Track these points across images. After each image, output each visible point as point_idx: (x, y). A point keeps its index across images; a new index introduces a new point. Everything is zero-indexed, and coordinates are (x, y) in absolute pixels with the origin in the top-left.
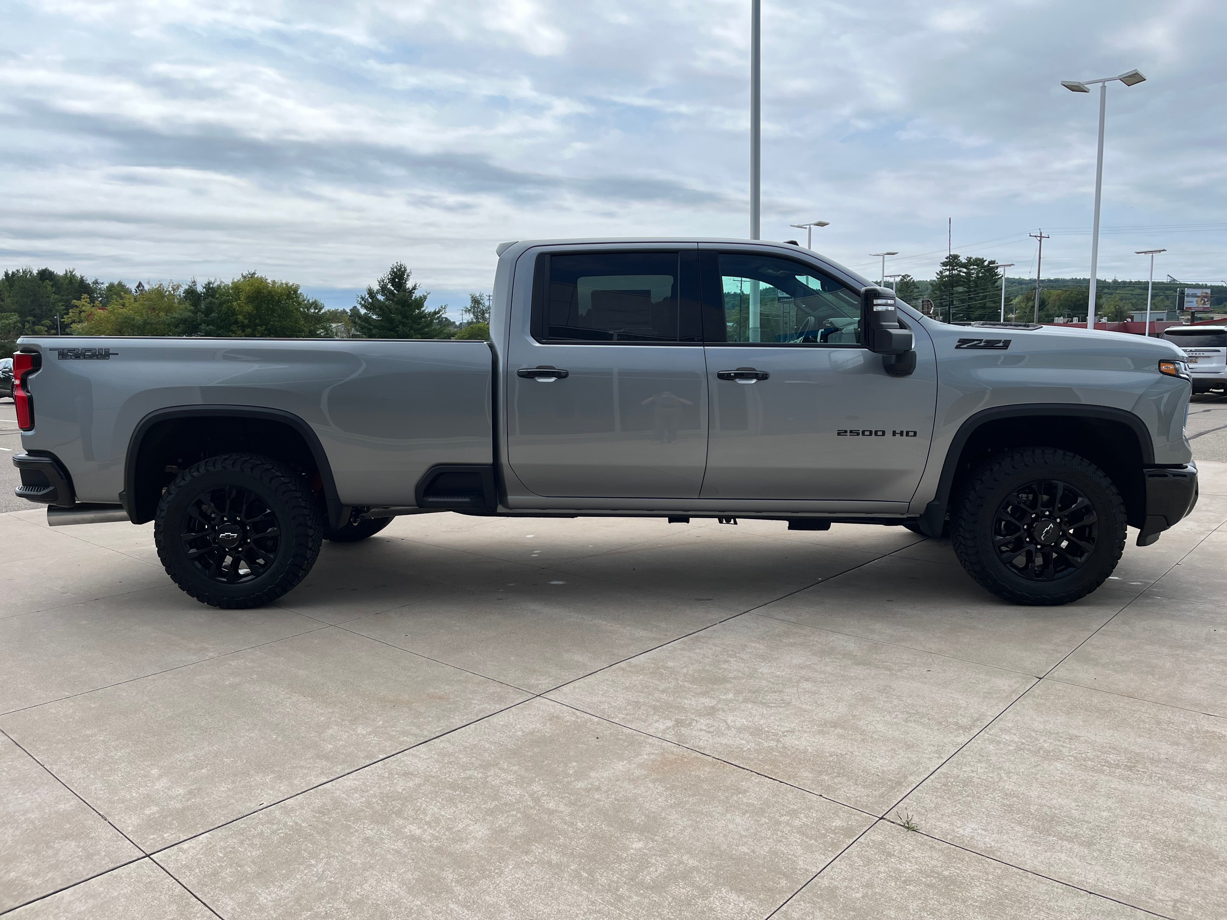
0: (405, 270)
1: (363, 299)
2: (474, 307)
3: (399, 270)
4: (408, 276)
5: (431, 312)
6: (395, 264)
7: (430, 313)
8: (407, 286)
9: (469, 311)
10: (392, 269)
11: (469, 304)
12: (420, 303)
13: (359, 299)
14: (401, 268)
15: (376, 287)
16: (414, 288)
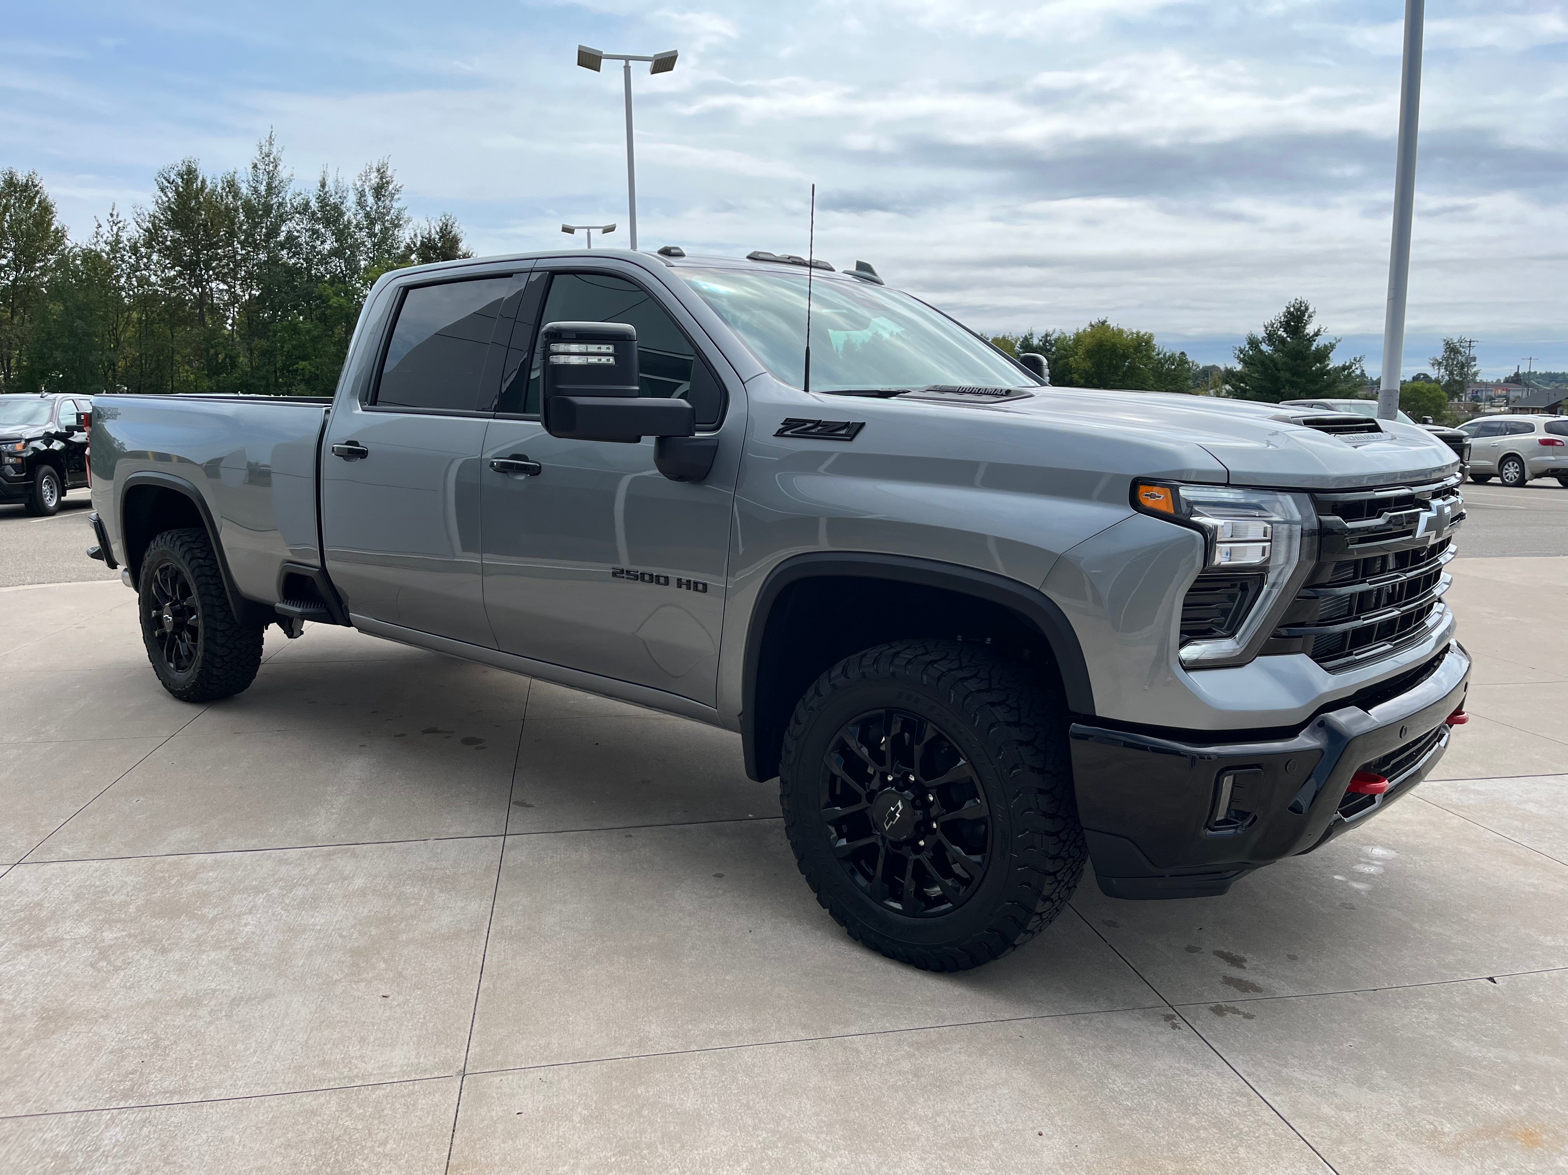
0: (1307, 309)
1: (1241, 351)
2: (1447, 359)
3: (1298, 310)
4: (1310, 316)
5: (1338, 367)
6: (1293, 302)
7: (1336, 369)
8: (1307, 331)
9: (1440, 364)
10: (1288, 308)
11: (1440, 355)
12: (1323, 354)
13: (1237, 352)
14: (1301, 306)
15: (1261, 333)
16: (1317, 334)
